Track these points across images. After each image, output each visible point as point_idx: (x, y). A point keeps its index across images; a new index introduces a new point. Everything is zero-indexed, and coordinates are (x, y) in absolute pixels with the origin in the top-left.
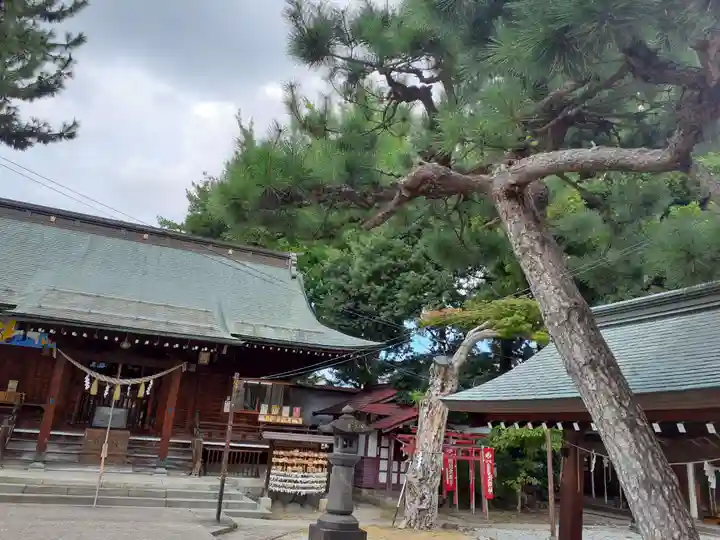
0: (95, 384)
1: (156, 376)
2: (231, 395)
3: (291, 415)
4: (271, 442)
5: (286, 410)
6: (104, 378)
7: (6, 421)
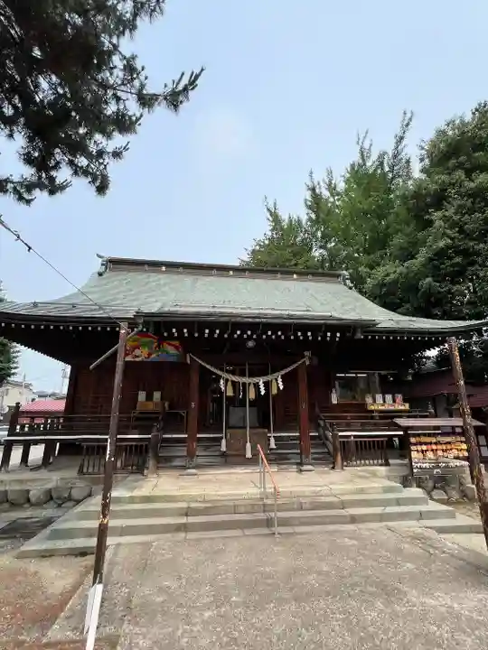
0: (229, 383)
1: (283, 372)
2: (334, 387)
3: (394, 401)
4: (406, 429)
5: (389, 397)
6: (236, 379)
7: (155, 429)
